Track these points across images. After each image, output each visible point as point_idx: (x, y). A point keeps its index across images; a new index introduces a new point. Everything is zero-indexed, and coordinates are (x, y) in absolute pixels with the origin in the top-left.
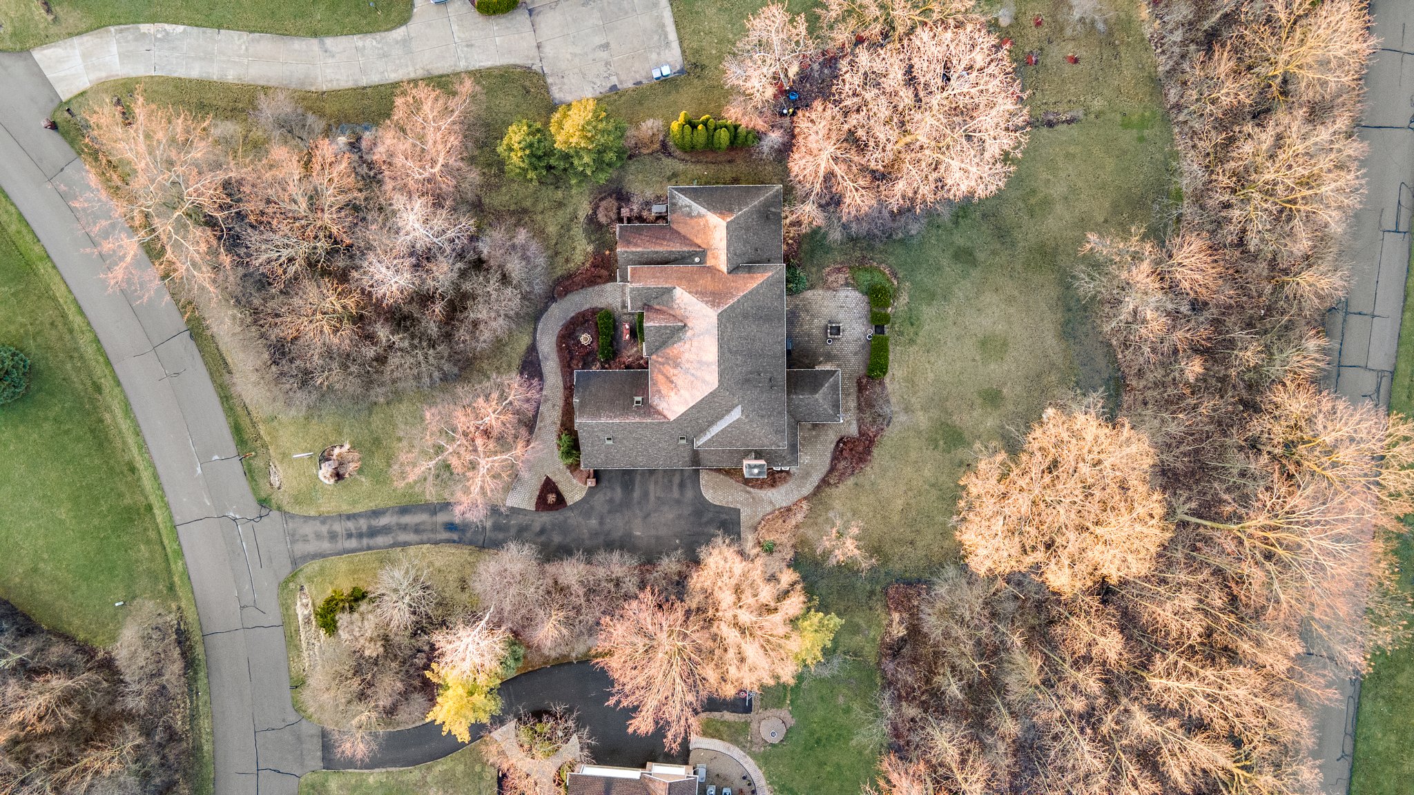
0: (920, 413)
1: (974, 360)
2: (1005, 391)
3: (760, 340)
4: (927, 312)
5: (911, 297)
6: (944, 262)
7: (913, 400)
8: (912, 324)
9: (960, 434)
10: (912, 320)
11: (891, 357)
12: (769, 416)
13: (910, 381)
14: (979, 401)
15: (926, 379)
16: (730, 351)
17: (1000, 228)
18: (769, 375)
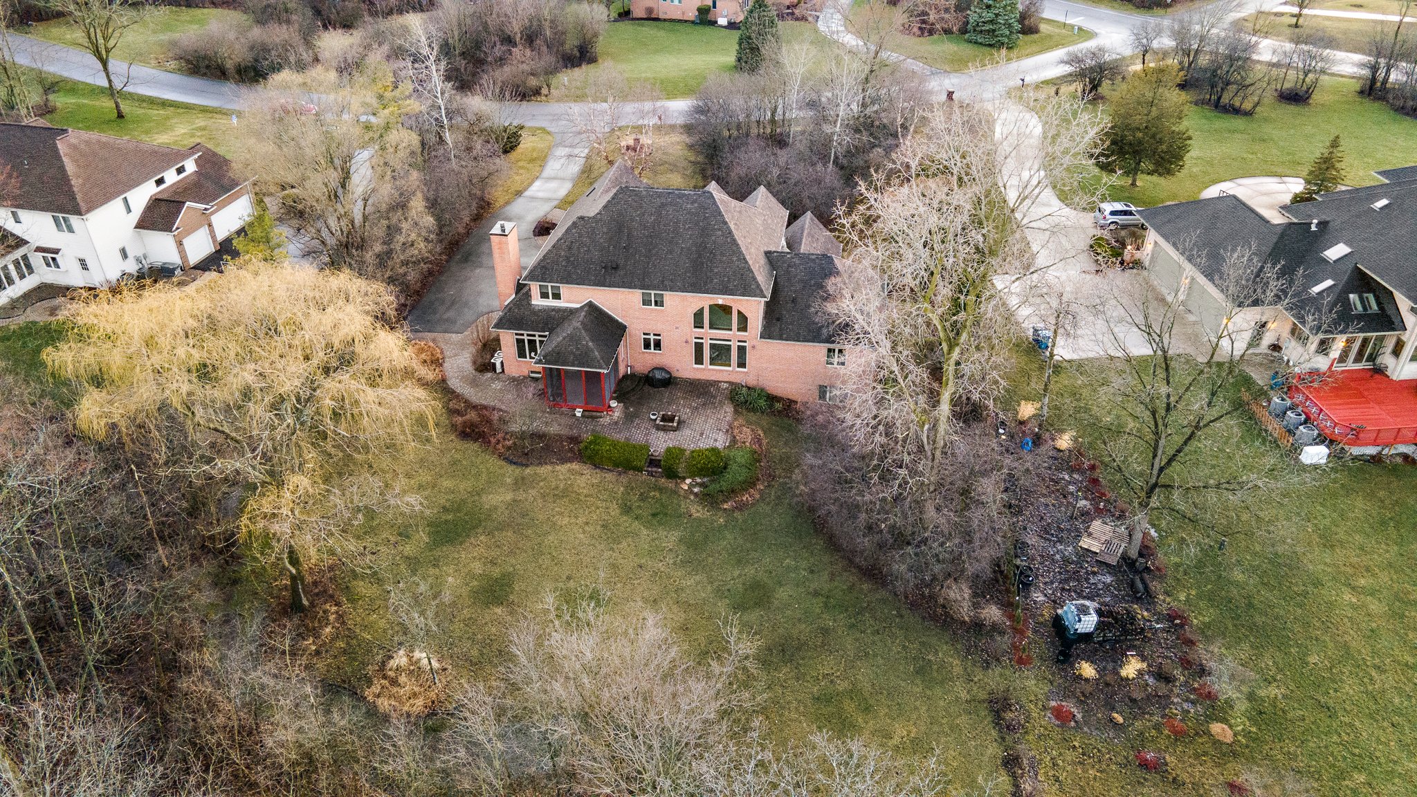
0: (509, 497)
1: (569, 578)
2: (498, 610)
3: (671, 252)
4: (670, 538)
5: (698, 519)
6: (750, 571)
7: (533, 492)
8: (654, 515)
9: (451, 541)
10: (661, 516)
11: (610, 476)
12: (567, 258)
13: (564, 494)
14: (496, 572)
15: (561, 514)
16: (663, 205)
17: (799, 649)
18: (621, 262)
